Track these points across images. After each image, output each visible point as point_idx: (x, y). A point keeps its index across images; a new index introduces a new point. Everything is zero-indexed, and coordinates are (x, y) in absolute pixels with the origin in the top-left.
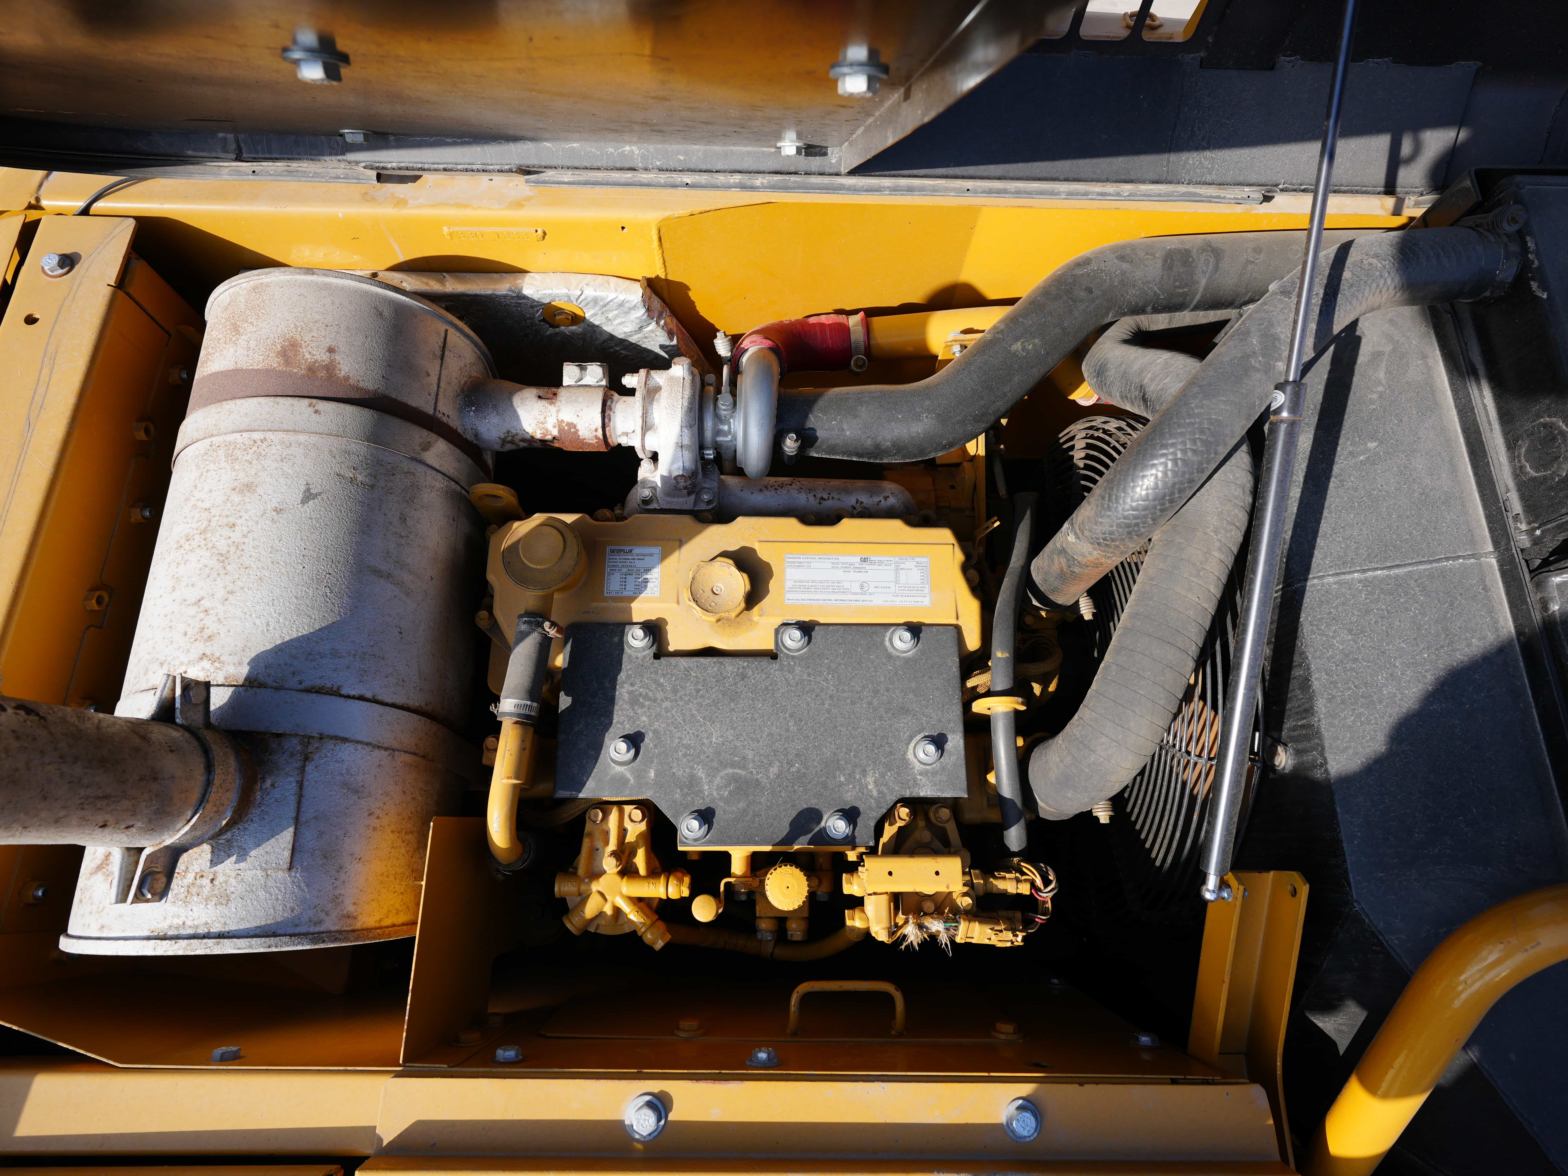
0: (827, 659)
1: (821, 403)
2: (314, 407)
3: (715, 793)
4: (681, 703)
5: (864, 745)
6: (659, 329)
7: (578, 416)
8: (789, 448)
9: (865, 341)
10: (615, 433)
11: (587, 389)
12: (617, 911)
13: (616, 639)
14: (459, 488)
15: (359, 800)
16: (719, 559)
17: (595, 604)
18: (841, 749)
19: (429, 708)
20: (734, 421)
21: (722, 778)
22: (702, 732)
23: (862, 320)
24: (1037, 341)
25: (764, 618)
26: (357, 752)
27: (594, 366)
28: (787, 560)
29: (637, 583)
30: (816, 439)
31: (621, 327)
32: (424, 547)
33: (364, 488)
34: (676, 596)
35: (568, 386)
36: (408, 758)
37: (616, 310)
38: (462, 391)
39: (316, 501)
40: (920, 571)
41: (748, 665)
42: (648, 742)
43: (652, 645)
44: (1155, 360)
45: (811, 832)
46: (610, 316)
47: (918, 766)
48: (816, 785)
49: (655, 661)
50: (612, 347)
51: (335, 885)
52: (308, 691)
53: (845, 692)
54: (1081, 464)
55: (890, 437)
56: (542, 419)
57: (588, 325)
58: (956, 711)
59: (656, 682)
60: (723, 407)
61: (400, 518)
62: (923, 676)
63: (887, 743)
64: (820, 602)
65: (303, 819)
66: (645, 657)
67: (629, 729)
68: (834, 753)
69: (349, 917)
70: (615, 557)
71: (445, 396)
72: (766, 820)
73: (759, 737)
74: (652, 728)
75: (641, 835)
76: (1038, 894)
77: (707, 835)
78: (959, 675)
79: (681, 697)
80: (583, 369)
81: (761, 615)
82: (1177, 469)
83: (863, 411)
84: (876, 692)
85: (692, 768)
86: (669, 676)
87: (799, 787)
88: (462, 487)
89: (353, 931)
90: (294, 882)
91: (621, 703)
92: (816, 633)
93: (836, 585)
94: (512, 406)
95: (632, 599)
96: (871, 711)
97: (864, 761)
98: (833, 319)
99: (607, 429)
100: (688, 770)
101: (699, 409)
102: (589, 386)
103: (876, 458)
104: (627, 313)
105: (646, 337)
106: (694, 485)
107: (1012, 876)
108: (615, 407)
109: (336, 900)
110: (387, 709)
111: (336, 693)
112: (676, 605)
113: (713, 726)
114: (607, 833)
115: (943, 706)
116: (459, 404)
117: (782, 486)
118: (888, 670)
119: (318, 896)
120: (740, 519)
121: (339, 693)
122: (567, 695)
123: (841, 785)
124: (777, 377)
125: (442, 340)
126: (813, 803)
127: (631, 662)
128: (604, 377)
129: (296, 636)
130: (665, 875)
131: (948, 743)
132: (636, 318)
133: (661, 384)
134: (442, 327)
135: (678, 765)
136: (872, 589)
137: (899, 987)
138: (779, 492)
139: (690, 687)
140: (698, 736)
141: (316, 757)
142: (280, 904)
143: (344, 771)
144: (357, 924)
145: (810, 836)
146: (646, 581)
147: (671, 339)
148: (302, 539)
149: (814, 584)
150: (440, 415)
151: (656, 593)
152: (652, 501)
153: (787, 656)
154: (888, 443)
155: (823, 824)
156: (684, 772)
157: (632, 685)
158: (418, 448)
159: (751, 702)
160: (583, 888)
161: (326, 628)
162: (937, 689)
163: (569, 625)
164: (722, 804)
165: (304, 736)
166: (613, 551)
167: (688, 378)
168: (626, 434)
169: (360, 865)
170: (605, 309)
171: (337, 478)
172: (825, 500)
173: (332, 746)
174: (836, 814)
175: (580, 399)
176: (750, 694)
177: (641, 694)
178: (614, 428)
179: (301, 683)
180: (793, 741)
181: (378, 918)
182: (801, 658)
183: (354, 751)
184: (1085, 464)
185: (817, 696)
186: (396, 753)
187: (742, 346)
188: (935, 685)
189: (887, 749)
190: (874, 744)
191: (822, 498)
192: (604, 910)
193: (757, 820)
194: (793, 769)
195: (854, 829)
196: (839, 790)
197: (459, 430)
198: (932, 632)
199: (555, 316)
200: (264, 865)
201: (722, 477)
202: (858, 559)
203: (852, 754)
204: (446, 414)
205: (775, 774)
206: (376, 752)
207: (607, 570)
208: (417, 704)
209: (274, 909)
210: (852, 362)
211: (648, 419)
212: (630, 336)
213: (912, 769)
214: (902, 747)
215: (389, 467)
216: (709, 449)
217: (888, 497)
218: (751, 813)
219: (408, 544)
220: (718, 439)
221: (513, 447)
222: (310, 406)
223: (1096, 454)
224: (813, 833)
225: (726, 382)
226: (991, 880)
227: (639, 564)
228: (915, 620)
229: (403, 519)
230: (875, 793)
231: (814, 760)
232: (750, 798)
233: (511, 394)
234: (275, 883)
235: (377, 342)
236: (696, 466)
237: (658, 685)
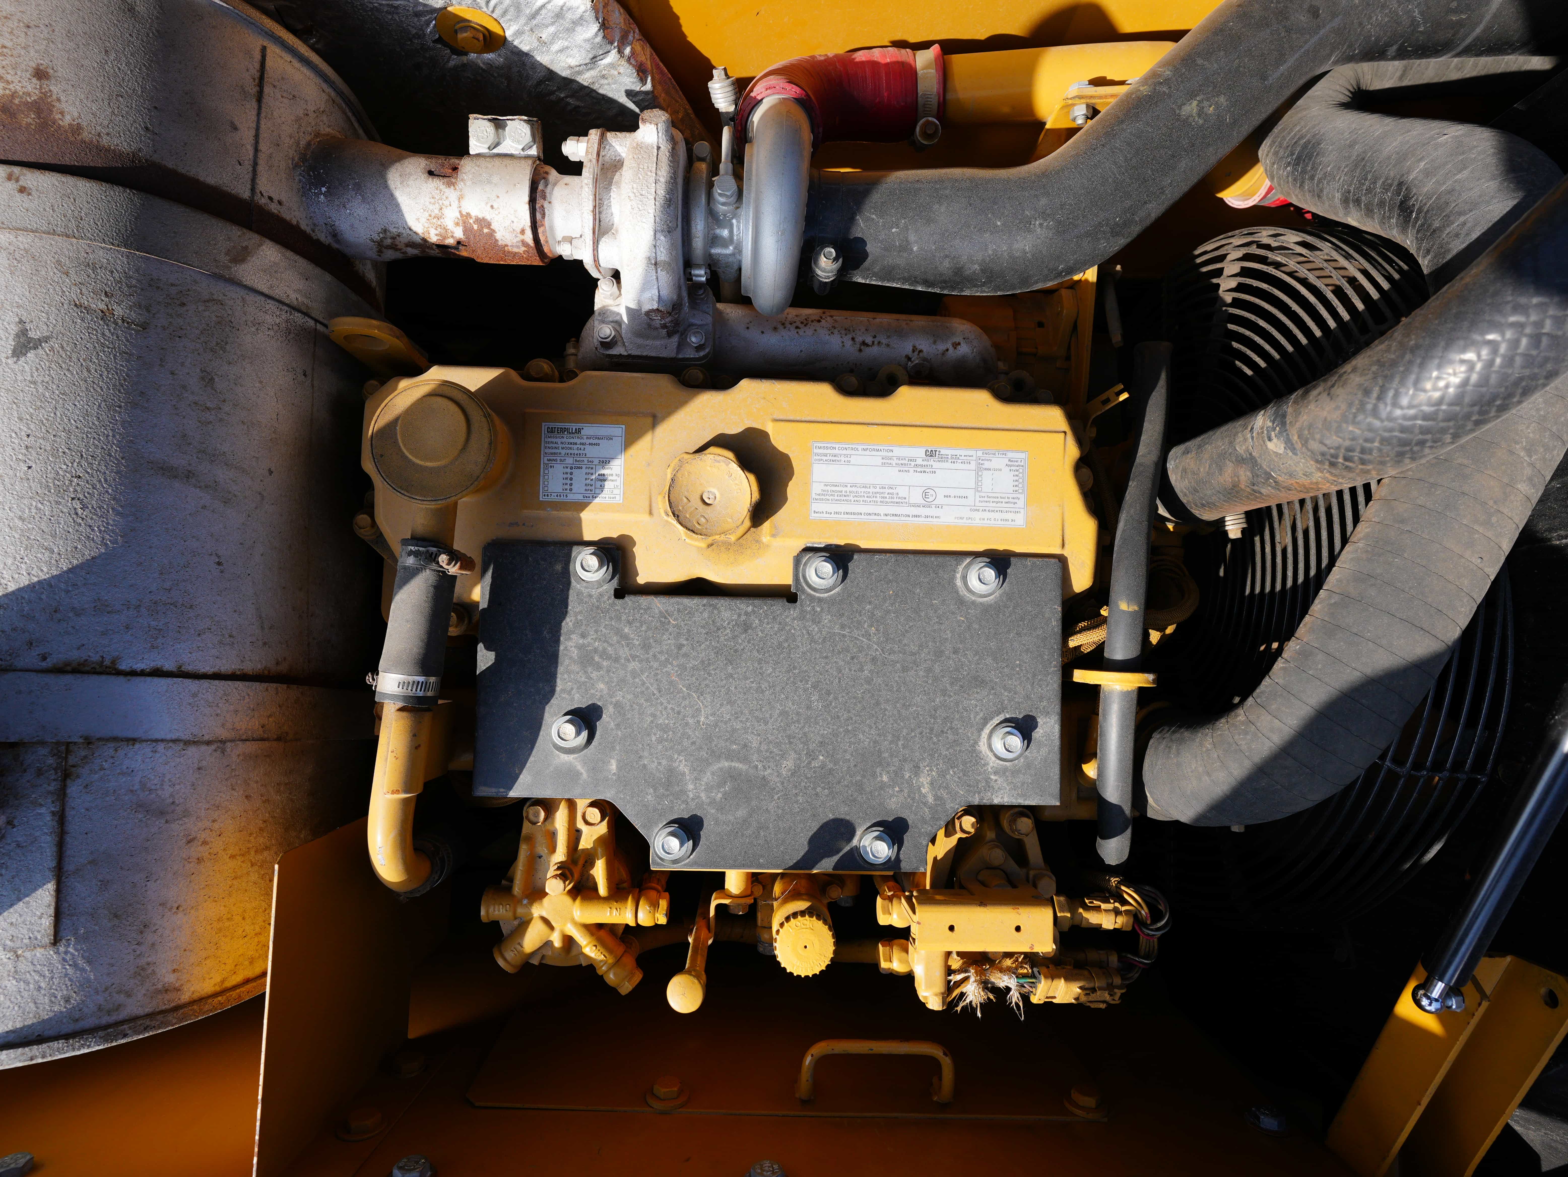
0: (870, 603)
1: (876, 197)
2: (17, 180)
3: (703, 795)
4: (655, 665)
5: (918, 730)
6: (623, 62)
7: (492, 207)
8: (824, 271)
9: (938, 94)
10: (554, 238)
11: (507, 161)
12: (569, 941)
13: (559, 567)
14: (311, 323)
15: (168, 825)
16: (712, 449)
17: (526, 512)
18: (885, 736)
19: (283, 668)
20: (738, 222)
21: (713, 774)
22: (685, 708)
23: (936, 59)
24: (1222, 99)
25: (778, 539)
26: (158, 755)
27: (517, 122)
28: (816, 451)
29: (588, 482)
30: (865, 255)
31: (562, 57)
32: (253, 424)
33: (128, 328)
34: (647, 503)
35: (478, 155)
36: (251, 747)
37: (553, 24)
38: (303, 158)
39: (40, 351)
40: (1013, 473)
41: (753, 610)
42: (608, 719)
43: (612, 578)
44: (1432, 138)
45: (838, 852)
46: (545, 34)
47: (993, 762)
48: (847, 786)
49: (619, 602)
50: (553, 93)
51: (138, 952)
52: (59, 670)
53: (894, 652)
54: (1228, 298)
55: (980, 258)
56: (437, 211)
57: (512, 52)
58: (1052, 685)
59: (618, 632)
60: (722, 200)
61: (203, 379)
62: (1009, 632)
63: (951, 728)
64: (863, 516)
65: (69, 866)
66: (601, 595)
67: (580, 701)
68: (875, 742)
69: (166, 991)
70: (554, 440)
71: (271, 167)
72: (776, 835)
73: (768, 716)
74: (614, 700)
75: (600, 840)
76: (1141, 930)
77: (691, 854)
78: (1060, 631)
79: (654, 656)
80: (499, 126)
81: (773, 536)
82: (1534, 353)
83: (941, 211)
84: (939, 654)
85: (671, 759)
86: (638, 624)
87: (824, 788)
88: (316, 321)
89: (176, 1008)
90: (64, 960)
91: (567, 662)
92: (856, 564)
93: (887, 491)
94: (386, 187)
95: (582, 506)
96: (930, 682)
97: (917, 754)
98: (893, 55)
99: (540, 230)
100: (664, 762)
101: (683, 200)
102: (510, 156)
103: (953, 288)
104: (570, 30)
105: (603, 77)
106: (676, 323)
107: (1110, 906)
108: (551, 193)
109: (142, 972)
110: (205, 683)
111: (110, 670)
112: (646, 517)
113: (702, 698)
114: (553, 835)
115: (1034, 675)
116: (300, 181)
117: (806, 323)
118: (958, 621)
119: (108, 974)
120: (745, 383)
121: (116, 669)
122: (488, 648)
123: (883, 787)
124: (808, 150)
125: (257, 66)
126: (843, 812)
127: (581, 601)
128: (534, 140)
129: (27, 583)
130: (633, 898)
131: (1038, 730)
132: (586, 41)
133: (624, 155)
134: (256, 42)
135: (651, 754)
136: (940, 500)
137: (950, 1050)
138: (801, 332)
139: (668, 641)
140: (679, 713)
141: (84, 771)
142: (45, 995)
143: (137, 787)
144: (183, 997)
145: (836, 858)
146: (602, 479)
147: (643, 81)
148: (21, 419)
149: (854, 489)
150: (263, 201)
151: (618, 497)
152: (616, 342)
153: (812, 598)
154: (976, 266)
155: (855, 842)
156: (660, 764)
157: (583, 636)
158: (224, 259)
159: (756, 665)
160: (520, 911)
161: (80, 567)
162: (1027, 650)
163: (489, 544)
164: (713, 811)
165: (58, 743)
166: (551, 431)
167: (665, 147)
168: (570, 240)
169: (180, 915)
170: (534, 22)
171: (75, 312)
172: (867, 345)
173: (111, 752)
174: (874, 829)
175: (495, 179)
176: (756, 653)
177: (596, 650)
178: (552, 228)
179: (44, 658)
180: (817, 723)
181: (218, 979)
182: (832, 601)
183: (151, 755)
184: (1234, 299)
185: (852, 658)
186: (229, 744)
187: (752, 94)
188: (1024, 645)
189: (951, 737)
190: (932, 730)
191: (864, 343)
192: (551, 939)
193: (762, 834)
194: (815, 764)
195: (899, 849)
196: (879, 795)
197: (303, 226)
198: (1025, 566)
199: (456, 32)
200: (8, 943)
201: (720, 306)
202: (921, 452)
203: (900, 743)
204: (276, 197)
205: (790, 770)
206: (192, 751)
207: (544, 460)
208: (259, 666)
209: (35, 1003)
210: (918, 129)
211: (603, 216)
212: (579, 73)
213: (984, 765)
214: (972, 734)
215: (173, 291)
216: (699, 267)
217: (959, 344)
218: (754, 824)
219: (221, 420)
220: (714, 251)
221: (398, 255)
222: (9, 178)
223: (1264, 286)
224: (841, 854)
225: (727, 155)
226: (1081, 910)
227: (591, 451)
228: (1001, 547)
229: (208, 379)
230: (930, 799)
231: (845, 751)
232: (754, 803)
233: (385, 166)
234: (32, 967)
235: (128, 64)
236: (680, 296)
237: (621, 636)
